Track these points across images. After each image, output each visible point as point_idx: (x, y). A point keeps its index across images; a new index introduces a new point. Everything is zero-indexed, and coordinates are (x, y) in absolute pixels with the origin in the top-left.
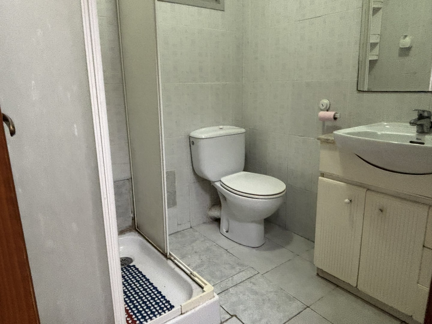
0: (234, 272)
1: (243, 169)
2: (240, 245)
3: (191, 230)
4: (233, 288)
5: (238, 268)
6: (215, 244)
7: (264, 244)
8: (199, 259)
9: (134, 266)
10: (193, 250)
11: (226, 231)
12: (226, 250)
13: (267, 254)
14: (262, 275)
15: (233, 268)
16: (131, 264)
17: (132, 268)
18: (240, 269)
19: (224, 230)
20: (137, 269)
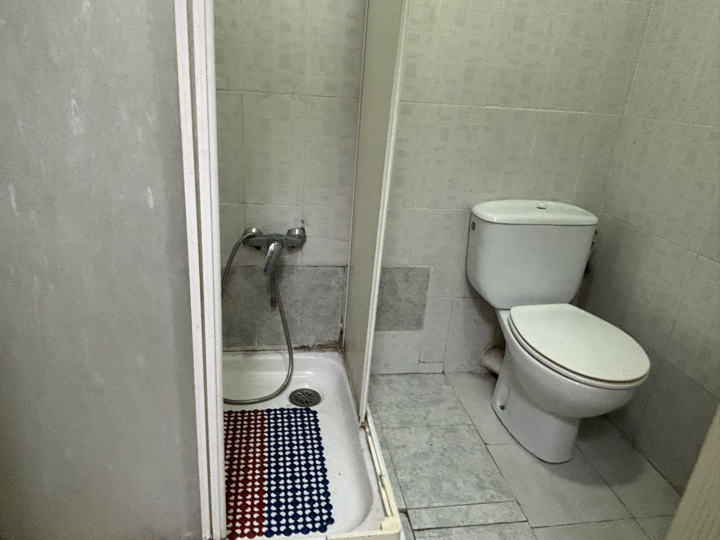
0: (477, 496)
1: (569, 300)
2: (518, 445)
3: (442, 377)
4: (460, 529)
5: (490, 492)
6: (471, 423)
7: (567, 462)
8: (427, 444)
9: (315, 413)
10: (425, 418)
11: (501, 405)
12: (486, 444)
13: (565, 486)
14: (532, 528)
15: (481, 487)
16: (312, 408)
17: (311, 415)
18: (492, 496)
19: (499, 404)
20: (316, 421)
